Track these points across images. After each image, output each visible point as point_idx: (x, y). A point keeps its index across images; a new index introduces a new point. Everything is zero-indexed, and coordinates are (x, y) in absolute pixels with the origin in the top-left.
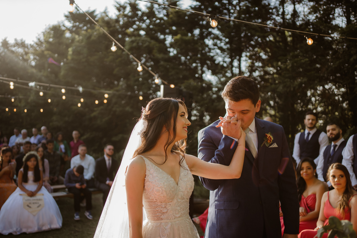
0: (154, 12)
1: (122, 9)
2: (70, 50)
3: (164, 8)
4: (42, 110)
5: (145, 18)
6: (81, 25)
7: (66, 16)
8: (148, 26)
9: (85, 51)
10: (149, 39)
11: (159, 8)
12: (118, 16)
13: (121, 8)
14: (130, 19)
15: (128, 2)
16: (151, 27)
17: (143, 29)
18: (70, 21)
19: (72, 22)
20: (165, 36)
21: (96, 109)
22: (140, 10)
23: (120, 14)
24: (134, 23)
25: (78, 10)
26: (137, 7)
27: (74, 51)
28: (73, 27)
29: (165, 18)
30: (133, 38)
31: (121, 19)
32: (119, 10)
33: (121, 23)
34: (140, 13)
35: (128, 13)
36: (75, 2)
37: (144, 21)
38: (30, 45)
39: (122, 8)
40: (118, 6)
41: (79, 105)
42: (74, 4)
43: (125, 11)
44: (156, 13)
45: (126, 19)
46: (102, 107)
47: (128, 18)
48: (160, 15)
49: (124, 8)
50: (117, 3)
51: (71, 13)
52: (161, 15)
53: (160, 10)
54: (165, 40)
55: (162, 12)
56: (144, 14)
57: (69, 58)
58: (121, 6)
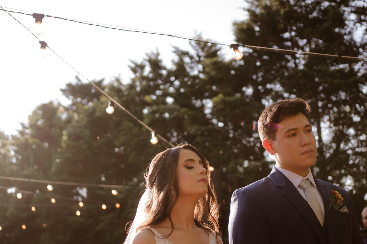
0: (184, 69)
1: (139, 70)
2: (64, 132)
3: (199, 62)
4: (24, 227)
5: (172, 79)
6: (85, 101)
7: (63, 91)
8: (177, 90)
9: (87, 133)
10: (178, 107)
11: (192, 63)
12: (134, 81)
13: (137, 68)
14: (152, 83)
15: (147, 58)
16: (182, 90)
17: (170, 95)
18: (67, 97)
19: (71, 97)
20: (202, 101)
21: (103, 218)
22: (165, 69)
23: (136, 77)
24: (157, 87)
25: (79, 80)
26: (160, 64)
27: (70, 136)
28: (73, 104)
29: (202, 76)
30: (155, 108)
31: (138, 83)
32: (134, 71)
33: (138, 89)
34: (164, 72)
35: (148, 74)
36: (48, 46)
37: (172, 83)
38: (12, 136)
39: (139, 68)
40: (133, 65)
41: (78, 213)
42: (46, 47)
43: (144, 72)
44: (188, 69)
45: (144, 83)
46: (112, 214)
47: (147, 82)
48: (193, 71)
49: (142, 67)
50: (132, 62)
51: (70, 85)
52: (195, 73)
53: (193, 65)
54: (203, 106)
55: (196, 67)
56: (170, 73)
57: (63, 145)
58: (137, 66)
